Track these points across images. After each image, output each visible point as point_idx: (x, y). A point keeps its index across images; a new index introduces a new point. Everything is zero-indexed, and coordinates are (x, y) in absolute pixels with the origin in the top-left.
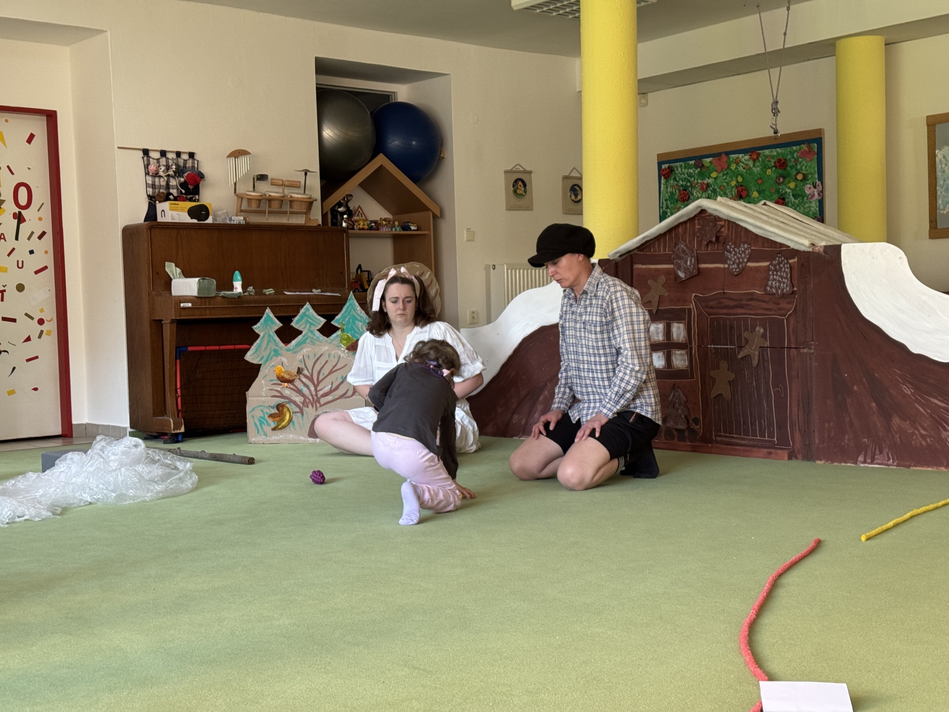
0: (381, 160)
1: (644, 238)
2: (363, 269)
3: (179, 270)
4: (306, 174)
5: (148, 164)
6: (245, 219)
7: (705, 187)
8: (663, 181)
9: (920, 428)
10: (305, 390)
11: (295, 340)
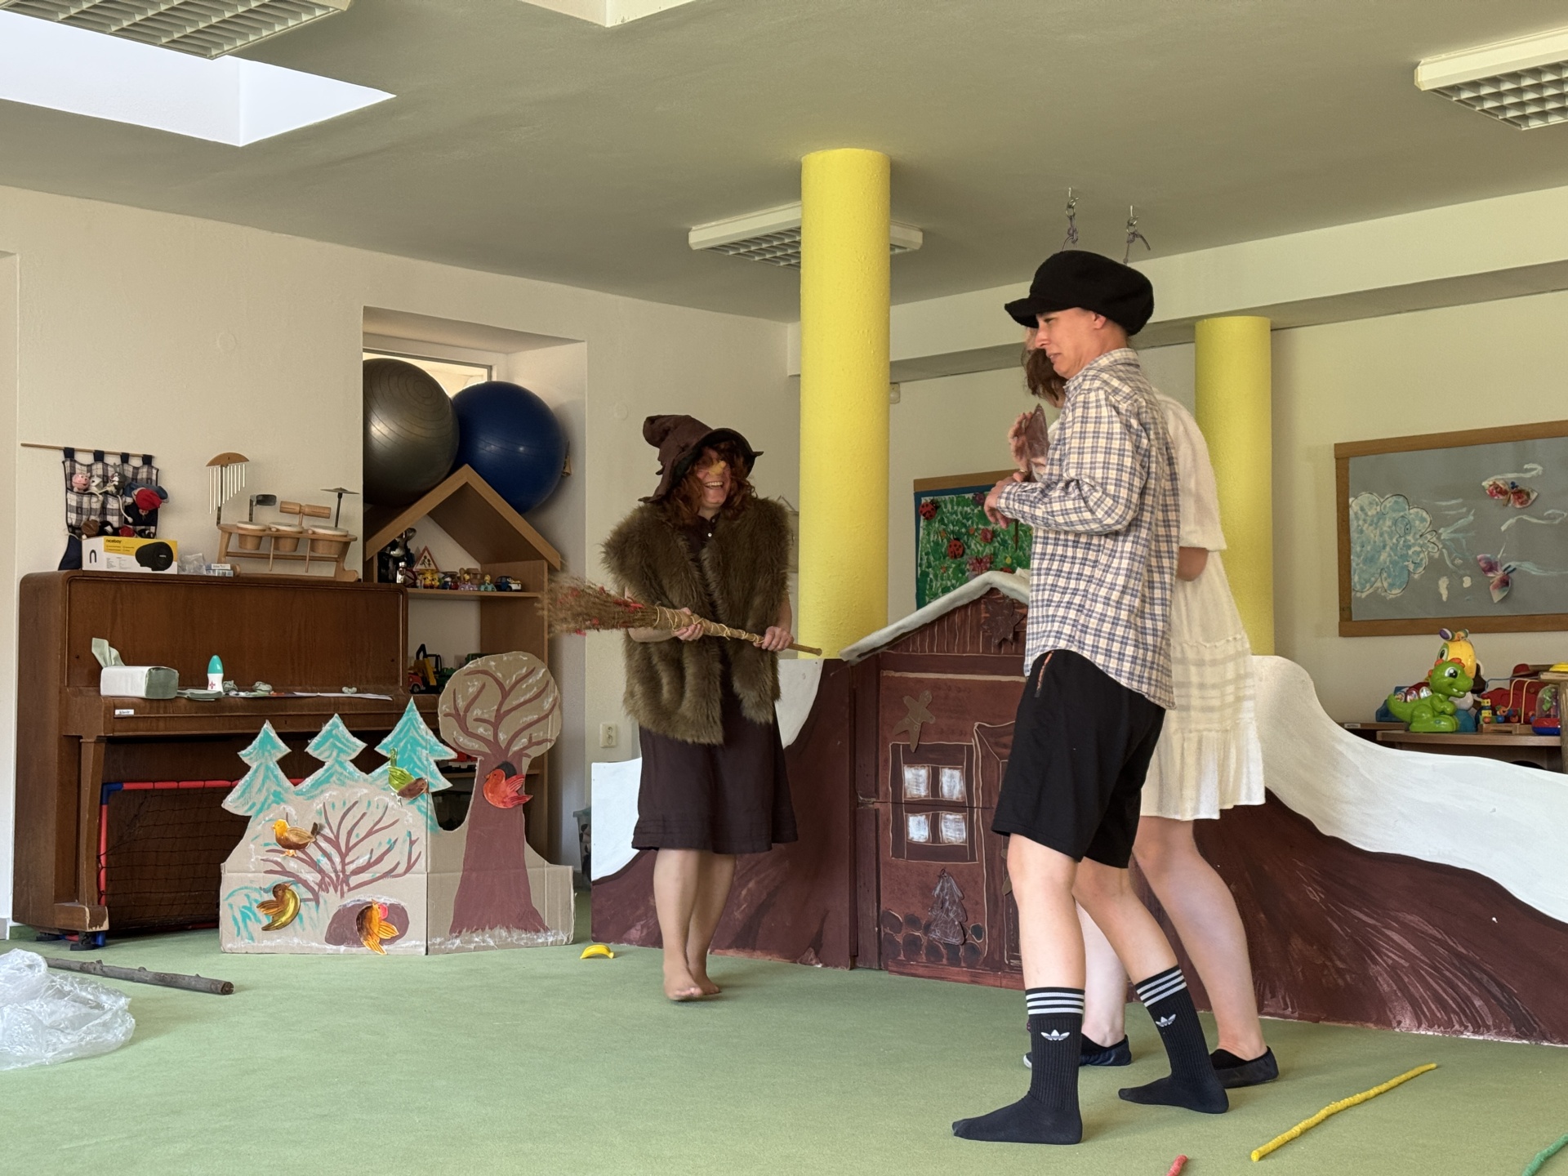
0: (466, 475)
1: (899, 629)
2: (428, 652)
3: (115, 652)
4: (340, 496)
5: (73, 473)
6: (233, 568)
7: (989, 536)
8: (922, 523)
9: (1335, 958)
10: (324, 863)
11: (311, 777)
